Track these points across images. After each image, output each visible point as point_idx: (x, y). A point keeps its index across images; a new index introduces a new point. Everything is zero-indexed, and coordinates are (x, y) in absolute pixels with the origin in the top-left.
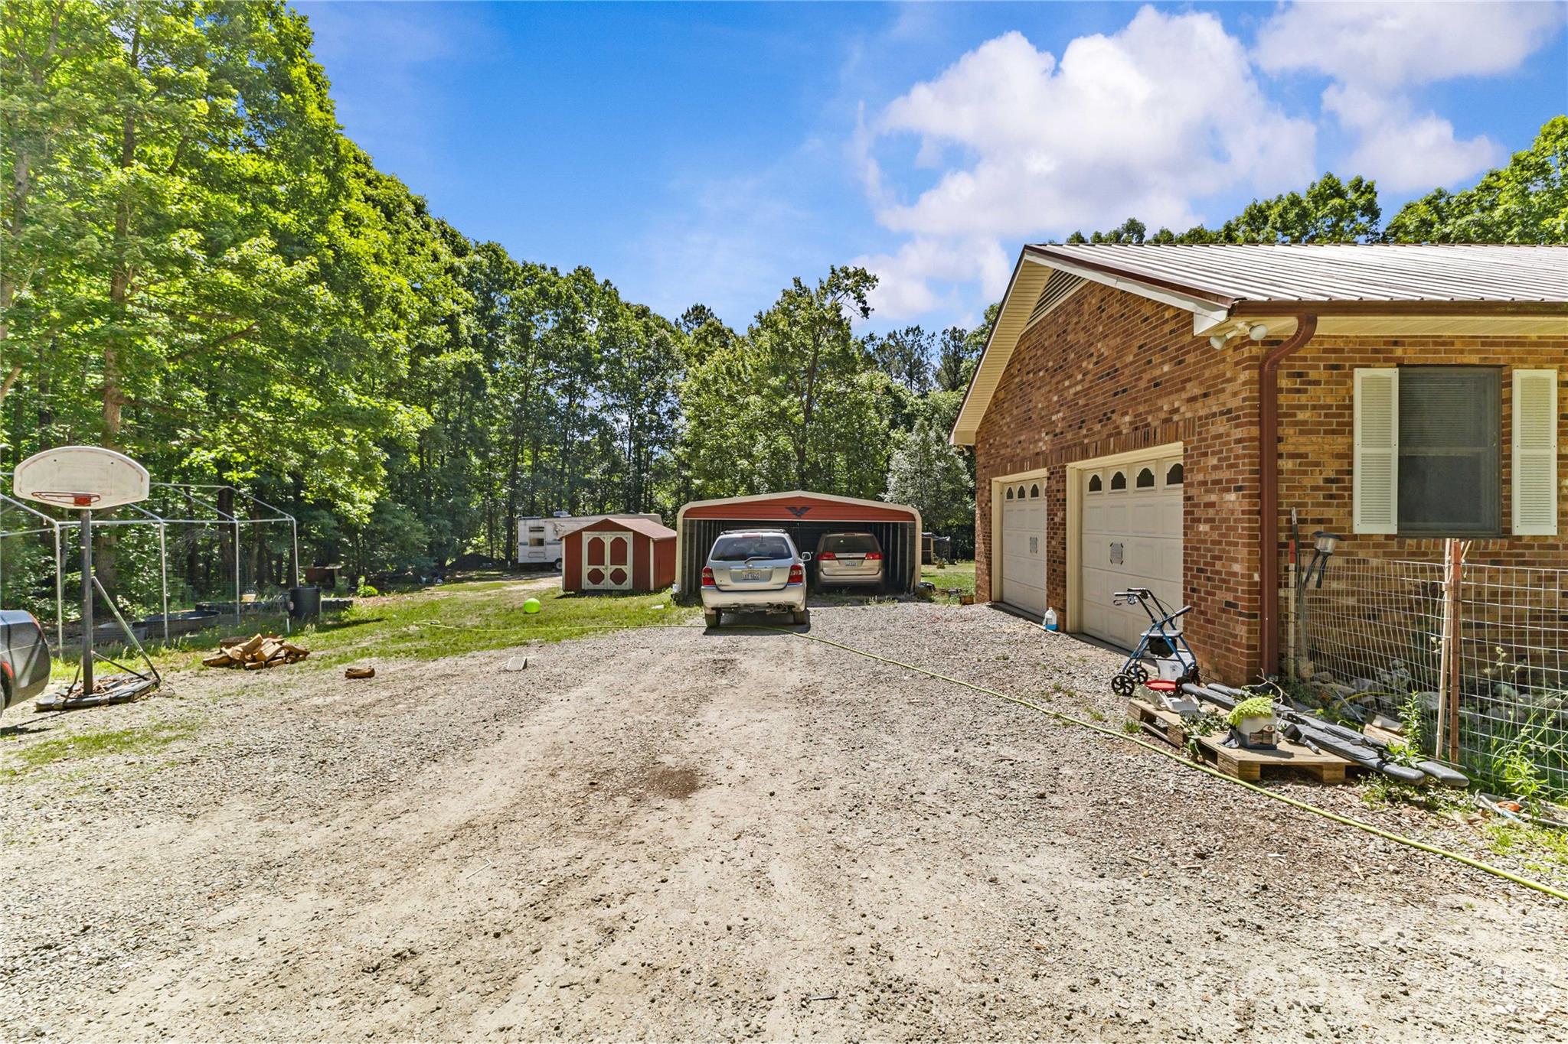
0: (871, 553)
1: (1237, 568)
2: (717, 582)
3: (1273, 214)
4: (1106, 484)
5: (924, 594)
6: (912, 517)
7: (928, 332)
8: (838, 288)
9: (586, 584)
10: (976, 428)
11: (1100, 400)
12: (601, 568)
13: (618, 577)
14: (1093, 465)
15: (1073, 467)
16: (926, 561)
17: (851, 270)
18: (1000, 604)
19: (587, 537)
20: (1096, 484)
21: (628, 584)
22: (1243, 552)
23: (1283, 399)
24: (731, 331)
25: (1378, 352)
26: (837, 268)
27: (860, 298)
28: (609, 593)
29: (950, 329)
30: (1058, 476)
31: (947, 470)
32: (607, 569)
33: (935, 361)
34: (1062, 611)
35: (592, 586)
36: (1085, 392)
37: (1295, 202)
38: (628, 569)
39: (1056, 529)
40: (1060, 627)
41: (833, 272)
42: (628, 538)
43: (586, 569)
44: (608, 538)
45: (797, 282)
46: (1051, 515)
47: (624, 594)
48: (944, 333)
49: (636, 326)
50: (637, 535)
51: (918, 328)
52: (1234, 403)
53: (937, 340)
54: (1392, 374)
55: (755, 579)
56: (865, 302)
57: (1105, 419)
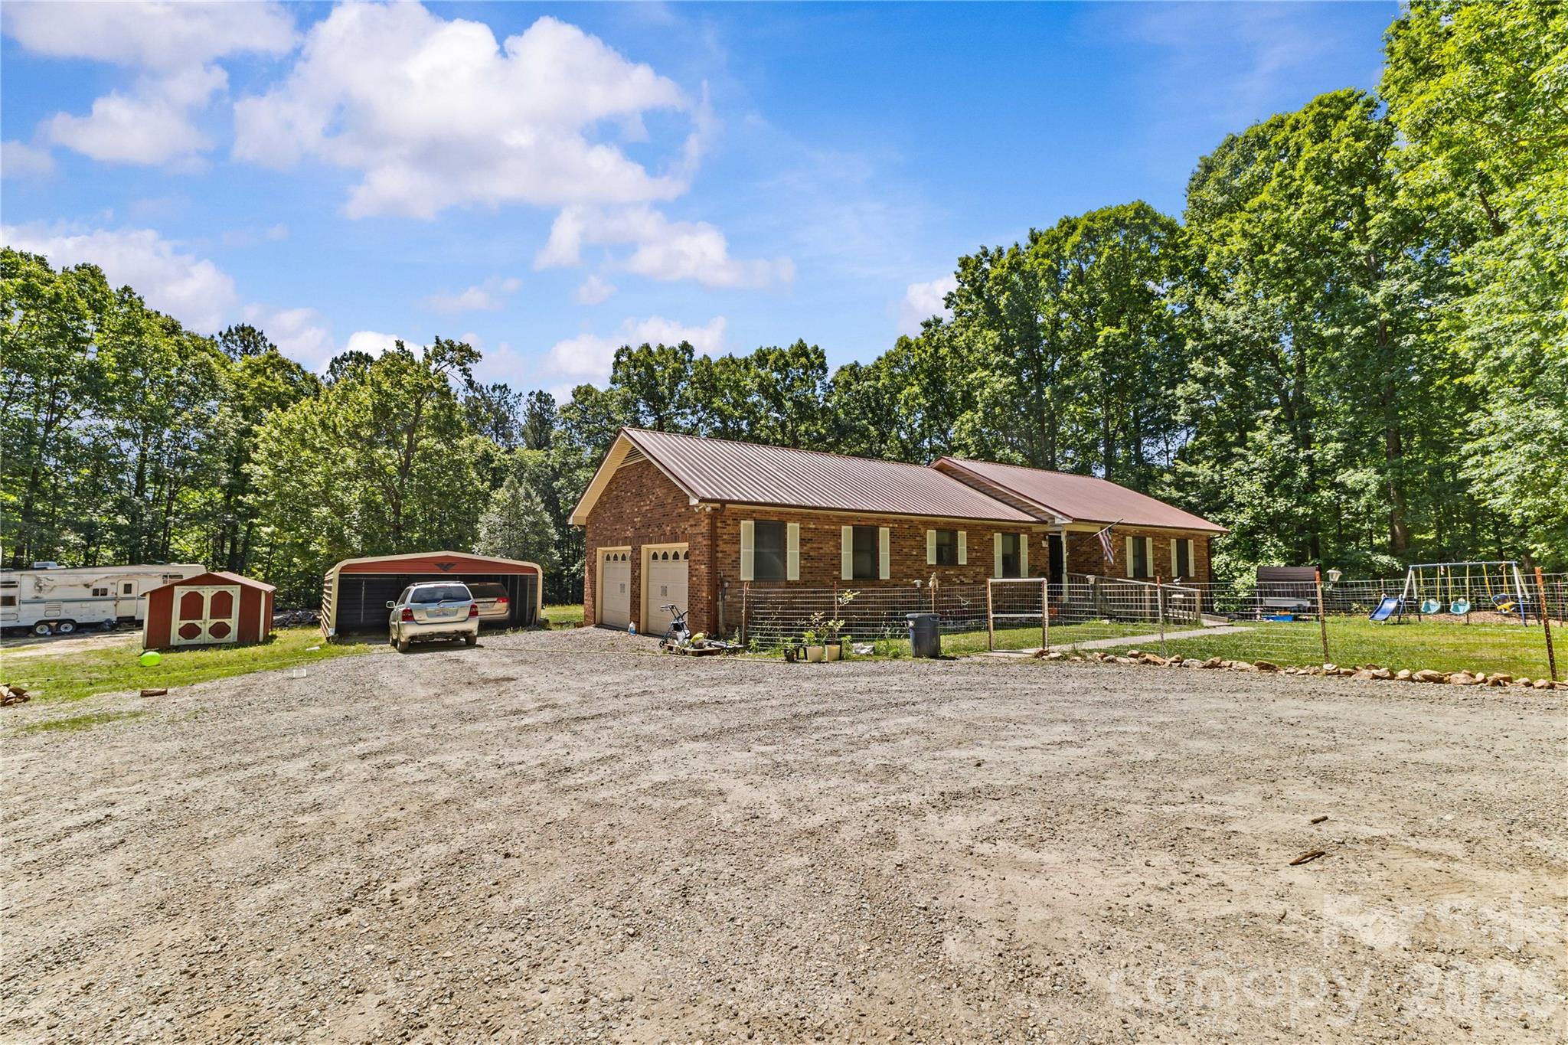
0: (501, 598)
1: (704, 594)
2: (416, 617)
3: (772, 358)
4: (660, 557)
5: (544, 625)
6: (536, 571)
7: (515, 391)
8: (443, 359)
9: (175, 638)
10: (587, 514)
11: (657, 516)
12: (197, 622)
13: (220, 630)
14: (655, 547)
15: (644, 548)
16: (547, 601)
17: (457, 344)
18: (601, 625)
19: (180, 592)
20: (655, 557)
21: (233, 636)
22: (705, 588)
23: (719, 531)
24: (299, 367)
25: (748, 515)
26: (443, 340)
27: (465, 371)
28: (205, 647)
29: (537, 392)
30: (636, 551)
31: (535, 524)
32: (206, 623)
33: (520, 416)
34: (638, 623)
35: (184, 641)
36: (651, 510)
37: (782, 355)
38: (233, 622)
39: (636, 579)
40: (637, 632)
41: (438, 341)
42: (235, 592)
43: (177, 623)
44: (208, 593)
45: (400, 344)
46: (633, 571)
47: (228, 646)
48: (531, 394)
49: (167, 344)
50: (244, 588)
51: (505, 386)
52: (704, 531)
53: (524, 400)
54: (752, 523)
55: (445, 615)
56: (470, 376)
57: (659, 526)
